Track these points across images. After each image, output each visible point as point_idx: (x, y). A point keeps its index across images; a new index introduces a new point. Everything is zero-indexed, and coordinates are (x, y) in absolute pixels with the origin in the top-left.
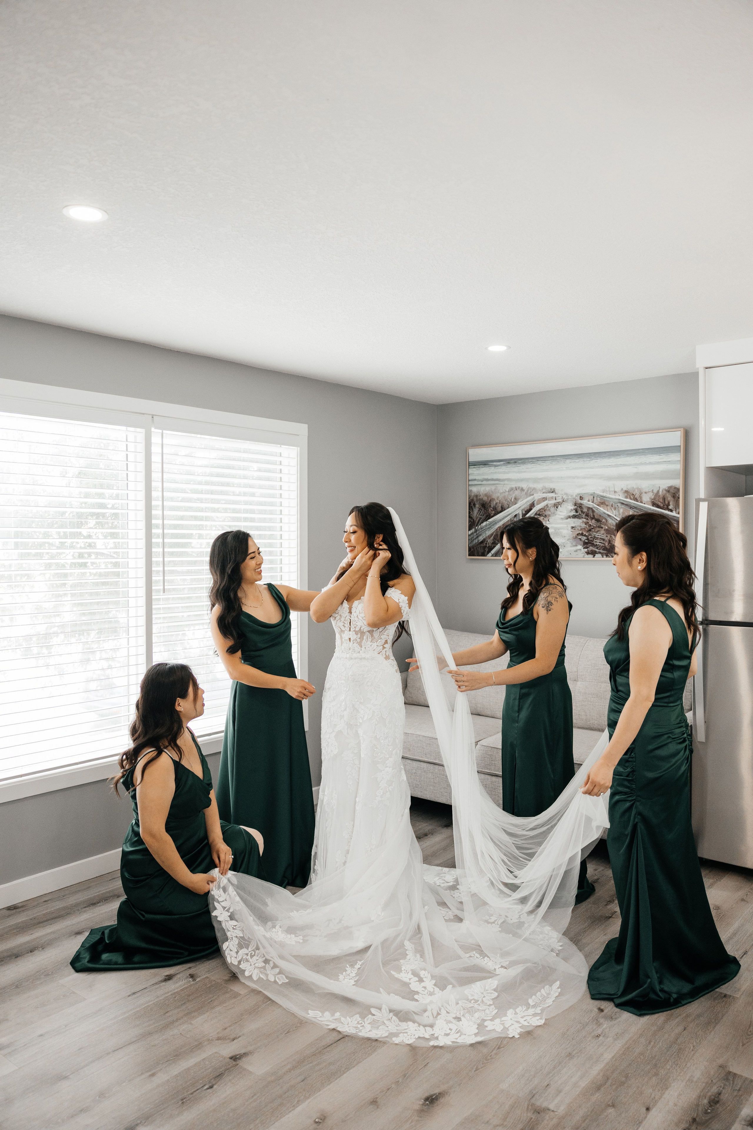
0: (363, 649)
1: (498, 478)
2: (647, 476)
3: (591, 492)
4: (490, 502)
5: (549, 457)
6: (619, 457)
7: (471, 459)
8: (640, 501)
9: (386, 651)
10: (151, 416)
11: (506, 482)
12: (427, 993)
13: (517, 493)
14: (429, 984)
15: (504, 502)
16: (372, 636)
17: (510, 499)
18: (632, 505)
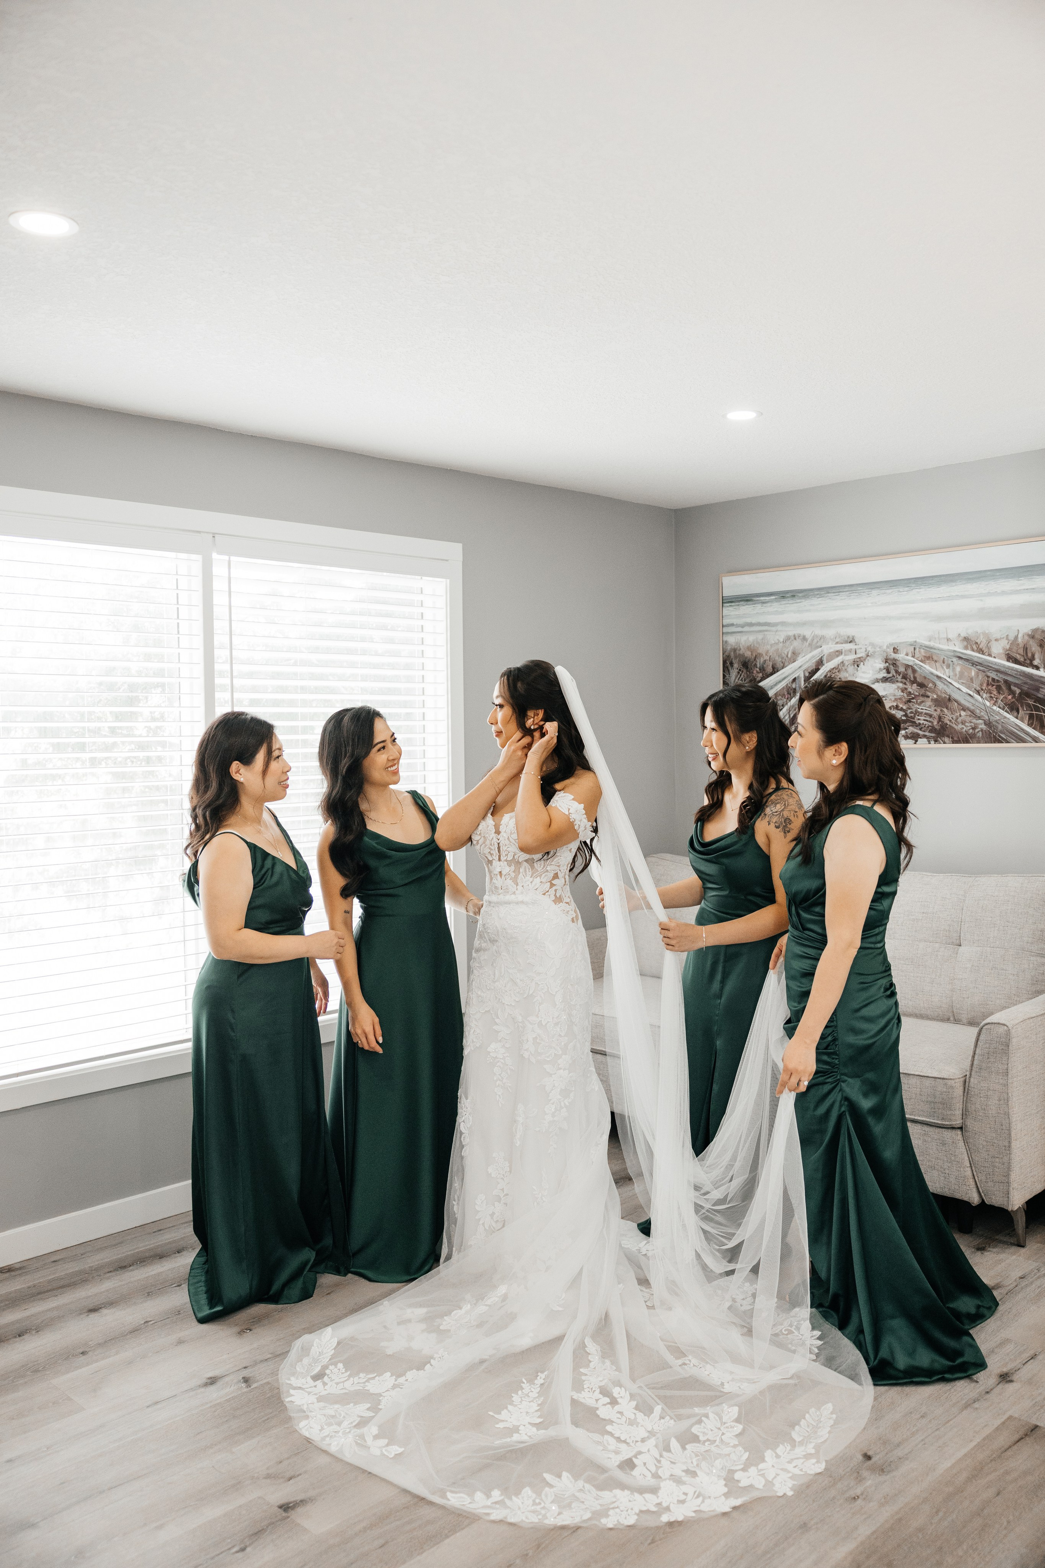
0: (520, 887)
1: (769, 621)
2: (998, 614)
3: (911, 640)
4: (755, 660)
5: (845, 586)
6: (954, 584)
7: (727, 593)
8: (987, 654)
9: (556, 891)
10: (212, 536)
11: (779, 628)
12: (626, 1422)
13: (796, 644)
14: (627, 1406)
15: (777, 658)
16: (532, 867)
17: (786, 653)
18: (975, 659)
